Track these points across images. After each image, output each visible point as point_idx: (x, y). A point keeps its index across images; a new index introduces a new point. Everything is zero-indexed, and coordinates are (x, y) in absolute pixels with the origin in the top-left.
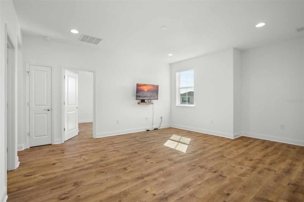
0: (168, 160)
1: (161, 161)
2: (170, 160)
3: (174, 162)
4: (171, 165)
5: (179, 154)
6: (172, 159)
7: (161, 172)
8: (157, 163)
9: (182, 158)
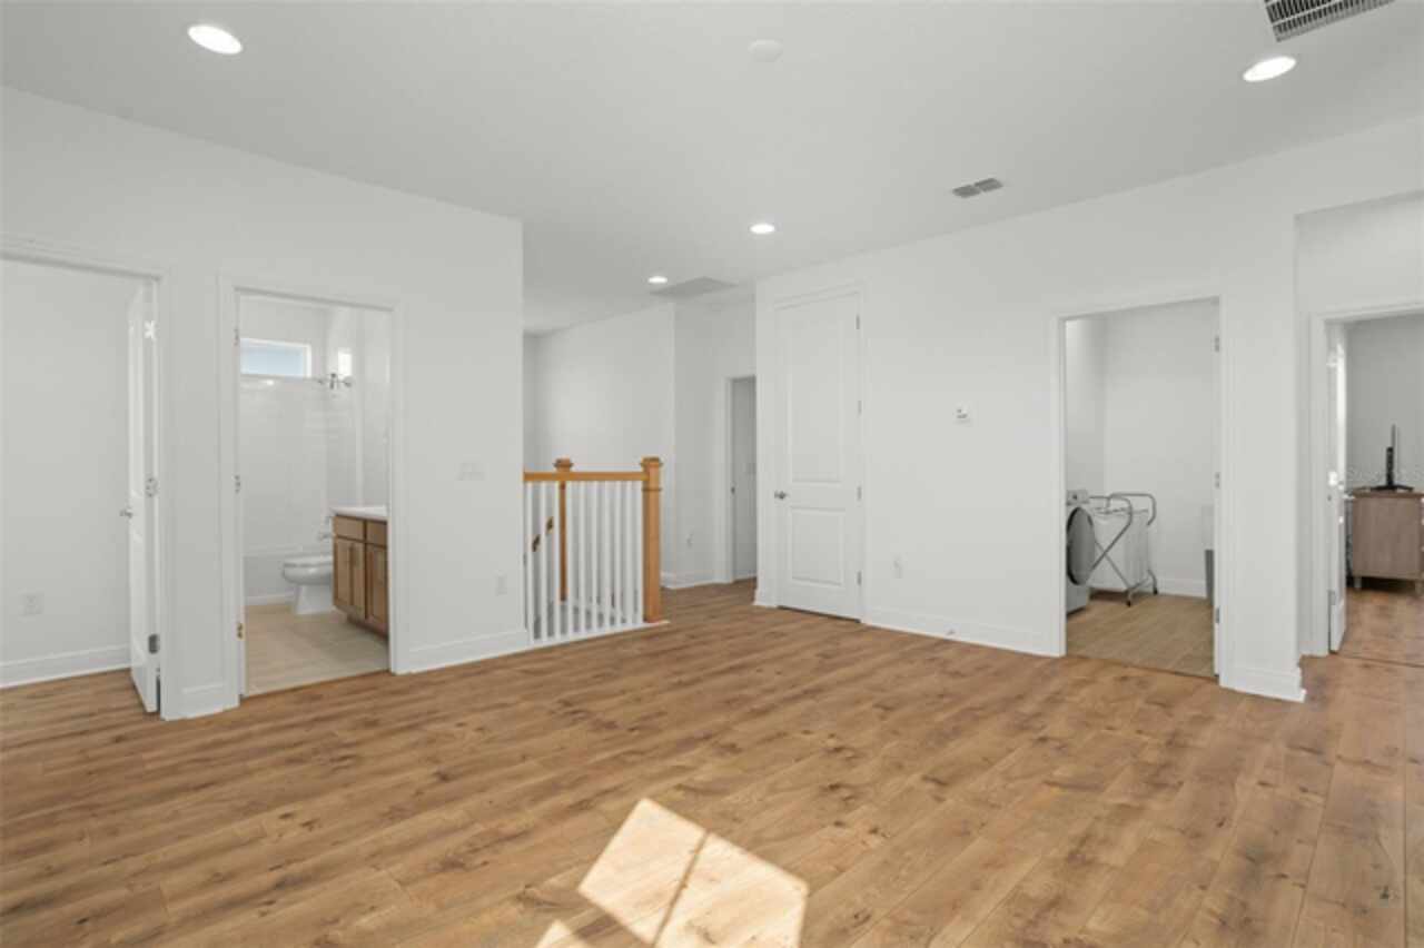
0: (740, 745)
1: (770, 739)
2: (733, 748)
3: (713, 740)
4: (726, 729)
5: (679, 787)
6: (721, 754)
7: (756, 706)
8: (785, 734)
9: (674, 762)
